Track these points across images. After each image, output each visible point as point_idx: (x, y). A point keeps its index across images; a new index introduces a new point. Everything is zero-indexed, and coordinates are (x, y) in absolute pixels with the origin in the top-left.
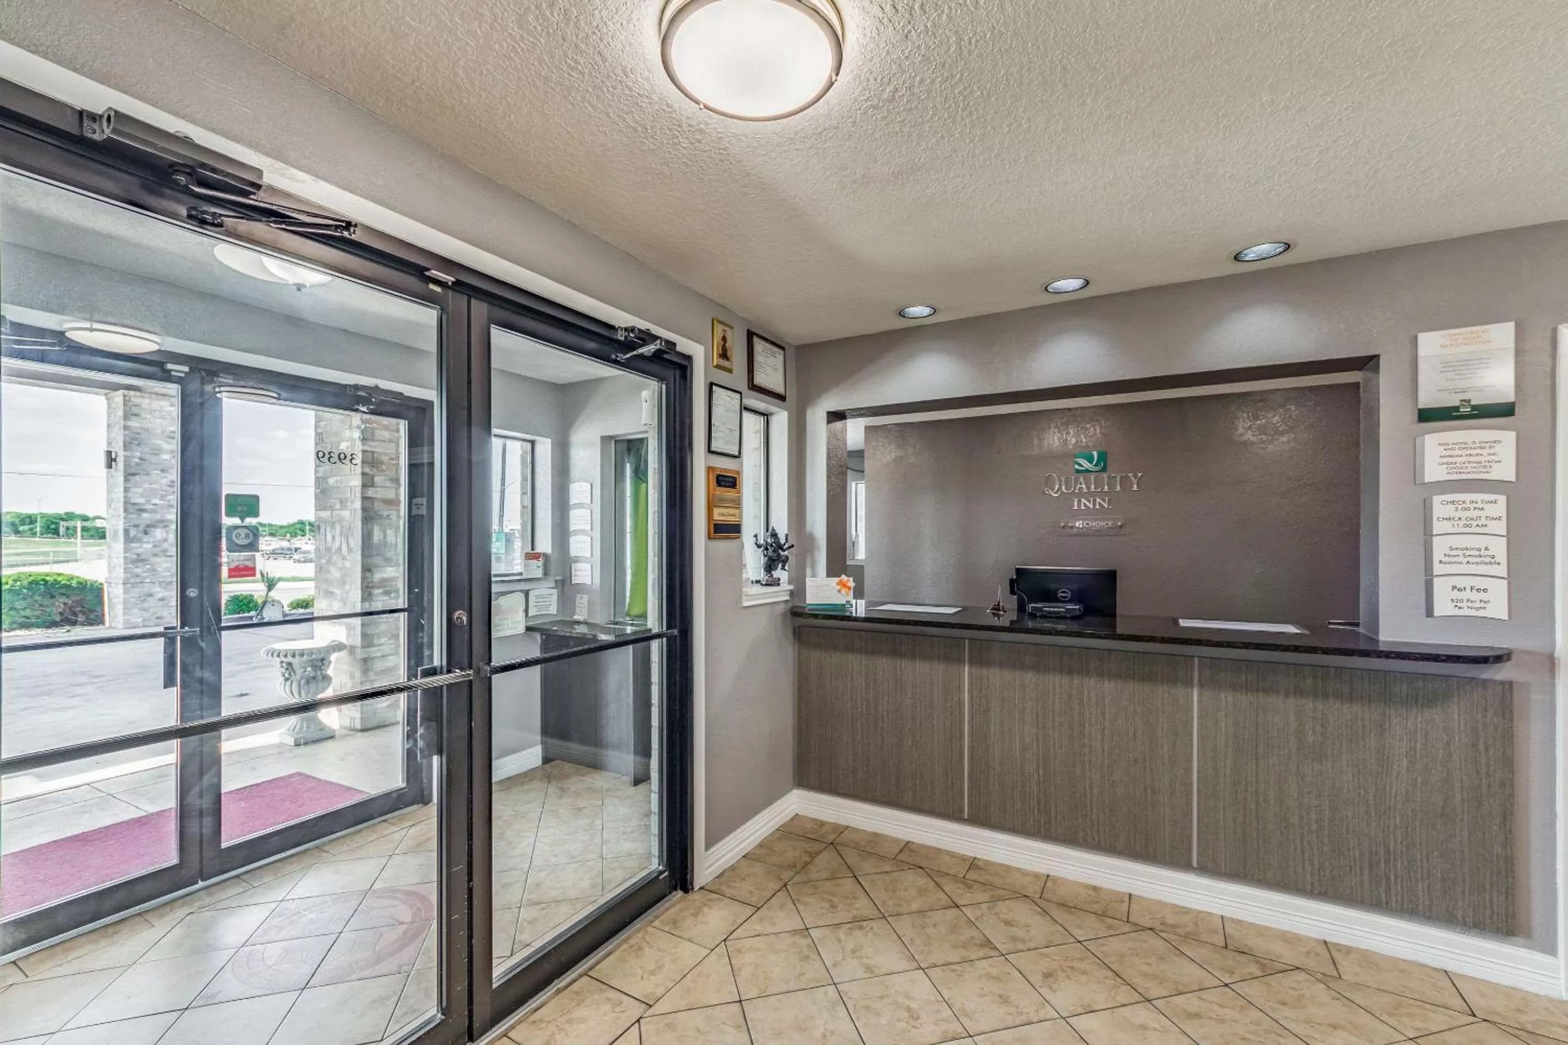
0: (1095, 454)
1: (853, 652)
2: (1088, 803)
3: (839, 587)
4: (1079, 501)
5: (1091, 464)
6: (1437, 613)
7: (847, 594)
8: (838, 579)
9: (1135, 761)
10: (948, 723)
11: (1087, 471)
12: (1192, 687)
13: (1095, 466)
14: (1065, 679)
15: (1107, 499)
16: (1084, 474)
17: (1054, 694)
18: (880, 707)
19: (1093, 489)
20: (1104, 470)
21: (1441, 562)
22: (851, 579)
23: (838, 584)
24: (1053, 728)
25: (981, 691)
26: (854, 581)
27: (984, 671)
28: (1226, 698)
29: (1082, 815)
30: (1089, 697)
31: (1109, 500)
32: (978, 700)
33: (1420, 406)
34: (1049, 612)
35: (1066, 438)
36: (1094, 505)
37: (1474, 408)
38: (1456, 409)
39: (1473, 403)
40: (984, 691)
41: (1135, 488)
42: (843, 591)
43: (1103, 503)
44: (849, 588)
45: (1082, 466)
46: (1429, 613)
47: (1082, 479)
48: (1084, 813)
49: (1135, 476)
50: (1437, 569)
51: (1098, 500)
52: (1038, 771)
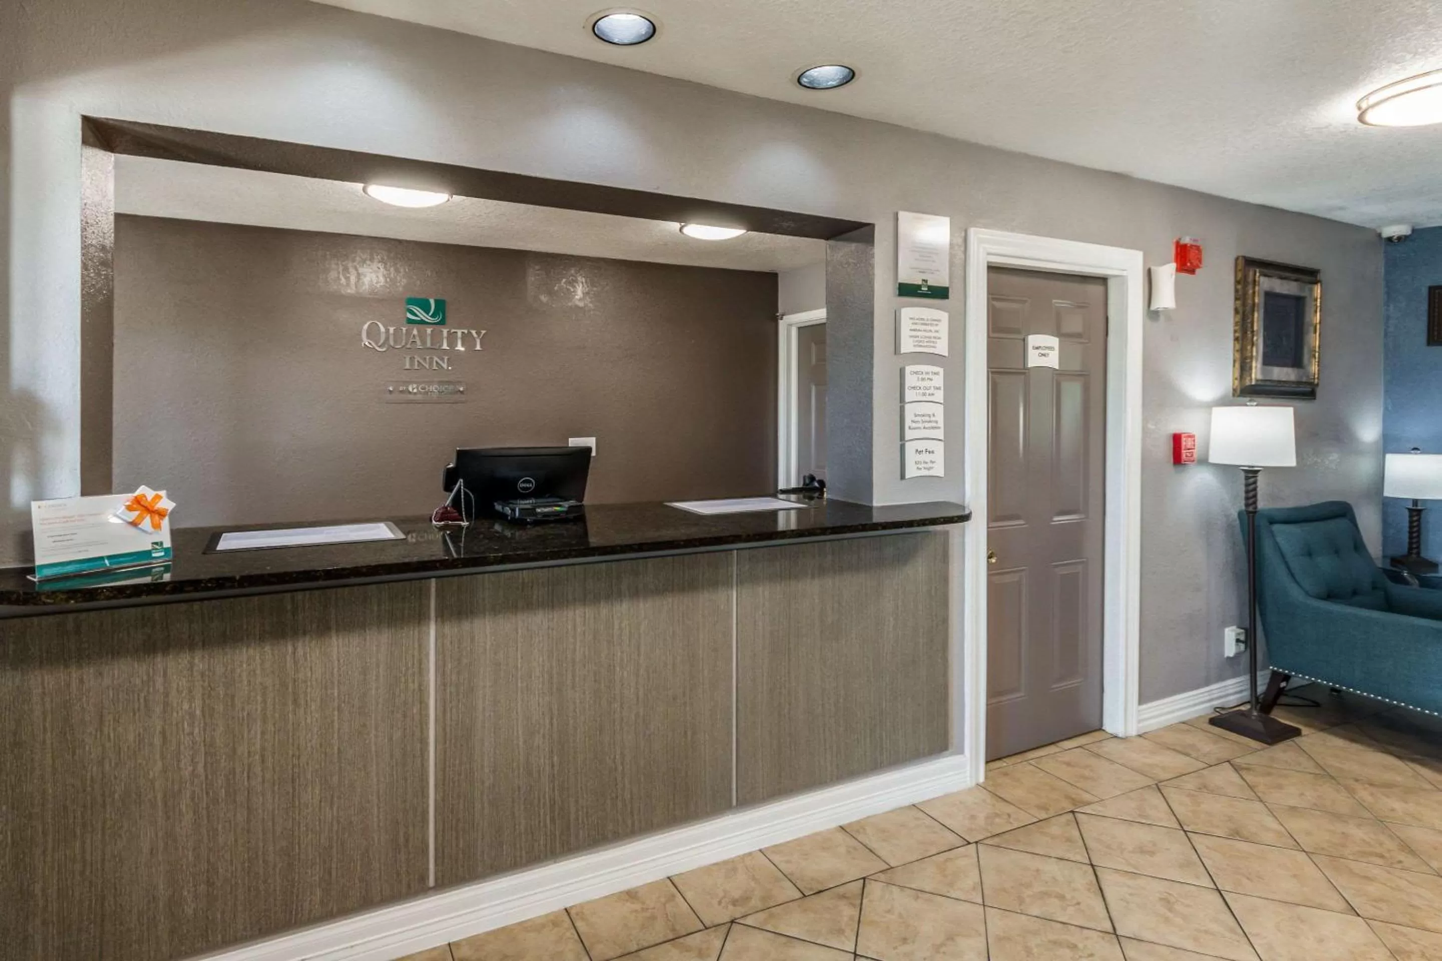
0: (432, 302)
1: (166, 651)
2: (619, 779)
3: (135, 514)
4: (412, 359)
5: (428, 314)
6: (907, 476)
7: (157, 526)
8: (130, 496)
9: (674, 699)
10: (397, 735)
11: (422, 322)
12: (732, 587)
13: (432, 316)
14: (589, 611)
15: (446, 358)
16: (420, 326)
17: (574, 637)
18: (242, 749)
19: (429, 345)
20: (442, 323)
21: (910, 428)
22: (163, 493)
23: (130, 508)
24: (573, 687)
25: (459, 660)
26: (170, 497)
27: (466, 626)
28: (763, 592)
29: (612, 799)
30: (620, 628)
31: (448, 359)
32: (454, 677)
33: (901, 280)
34: (545, 515)
35: (396, 278)
36: (431, 364)
37: (930, 288)
38: (919, 287)
39: (929, 283)
40: (465, 661)
41: (478, 348)
42: (147, 523)
43: (441, 362)
44: (161, 514)
45: (416, 316)
46: (903, 477)
47: (415, 332)
48: (614, 795)
49: (478, 333)
50: (909, 434)
51: (436, 359)
52: (551, 758)
